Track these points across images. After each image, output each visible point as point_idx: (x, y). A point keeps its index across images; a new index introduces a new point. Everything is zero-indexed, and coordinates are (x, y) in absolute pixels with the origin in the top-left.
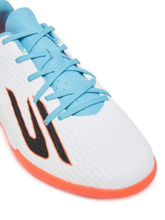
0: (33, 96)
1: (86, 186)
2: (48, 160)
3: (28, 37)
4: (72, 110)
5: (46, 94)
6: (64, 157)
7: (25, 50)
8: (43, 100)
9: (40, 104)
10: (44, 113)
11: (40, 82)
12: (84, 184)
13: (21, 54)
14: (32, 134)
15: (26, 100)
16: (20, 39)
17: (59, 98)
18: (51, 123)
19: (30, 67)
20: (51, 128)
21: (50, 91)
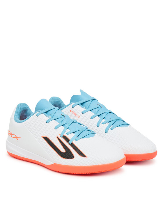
0: (60, 135)
1: (95, 165)
2: (74, 159)
3: (50, 111)
4: (81, 136)
5: (66, 132)
6: (82, 155)
7: (50, 117)
8: (65, 135)
9: (64, 137)
10: (67, 140)
11: (62, 128)
12: (95, 164)
13: (48, 118)
14: (63, 150)
15: (56, 137)
16: (46, 112)
17: (73, 133)
18: (72, 143)
19: (55, 123)
20: (73, 145)
21: (68, 131)
